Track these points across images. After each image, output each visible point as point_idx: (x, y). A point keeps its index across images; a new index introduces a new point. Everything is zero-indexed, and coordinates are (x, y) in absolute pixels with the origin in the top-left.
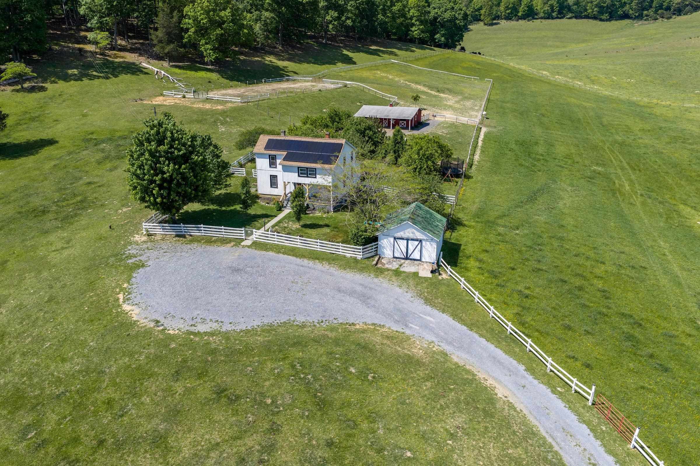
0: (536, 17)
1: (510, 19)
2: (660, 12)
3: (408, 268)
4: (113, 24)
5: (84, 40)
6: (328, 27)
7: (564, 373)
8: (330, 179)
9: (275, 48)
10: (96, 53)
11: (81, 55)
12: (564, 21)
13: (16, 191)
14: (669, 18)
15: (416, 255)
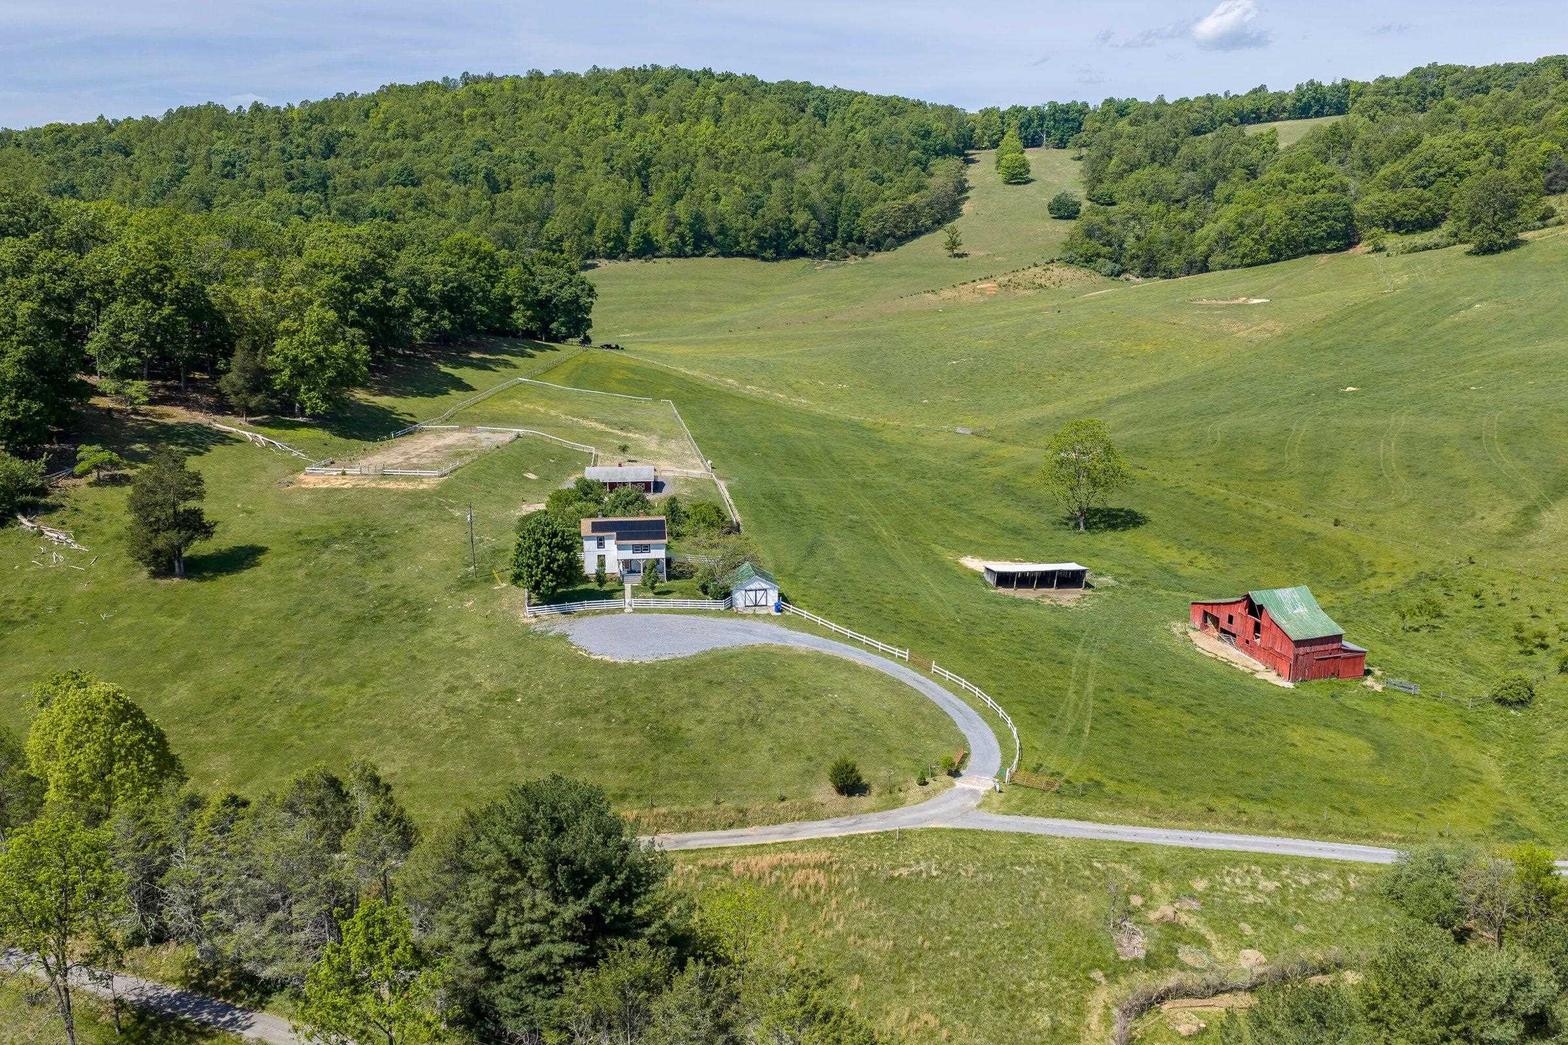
0: (658, 254)
1: (615, 258)
2: (850, 245)
3: (763, 611)
7: (889, 649)
8: (663, 551)
12: (705, 260)
14: (865, 256)
15: (763, 602)
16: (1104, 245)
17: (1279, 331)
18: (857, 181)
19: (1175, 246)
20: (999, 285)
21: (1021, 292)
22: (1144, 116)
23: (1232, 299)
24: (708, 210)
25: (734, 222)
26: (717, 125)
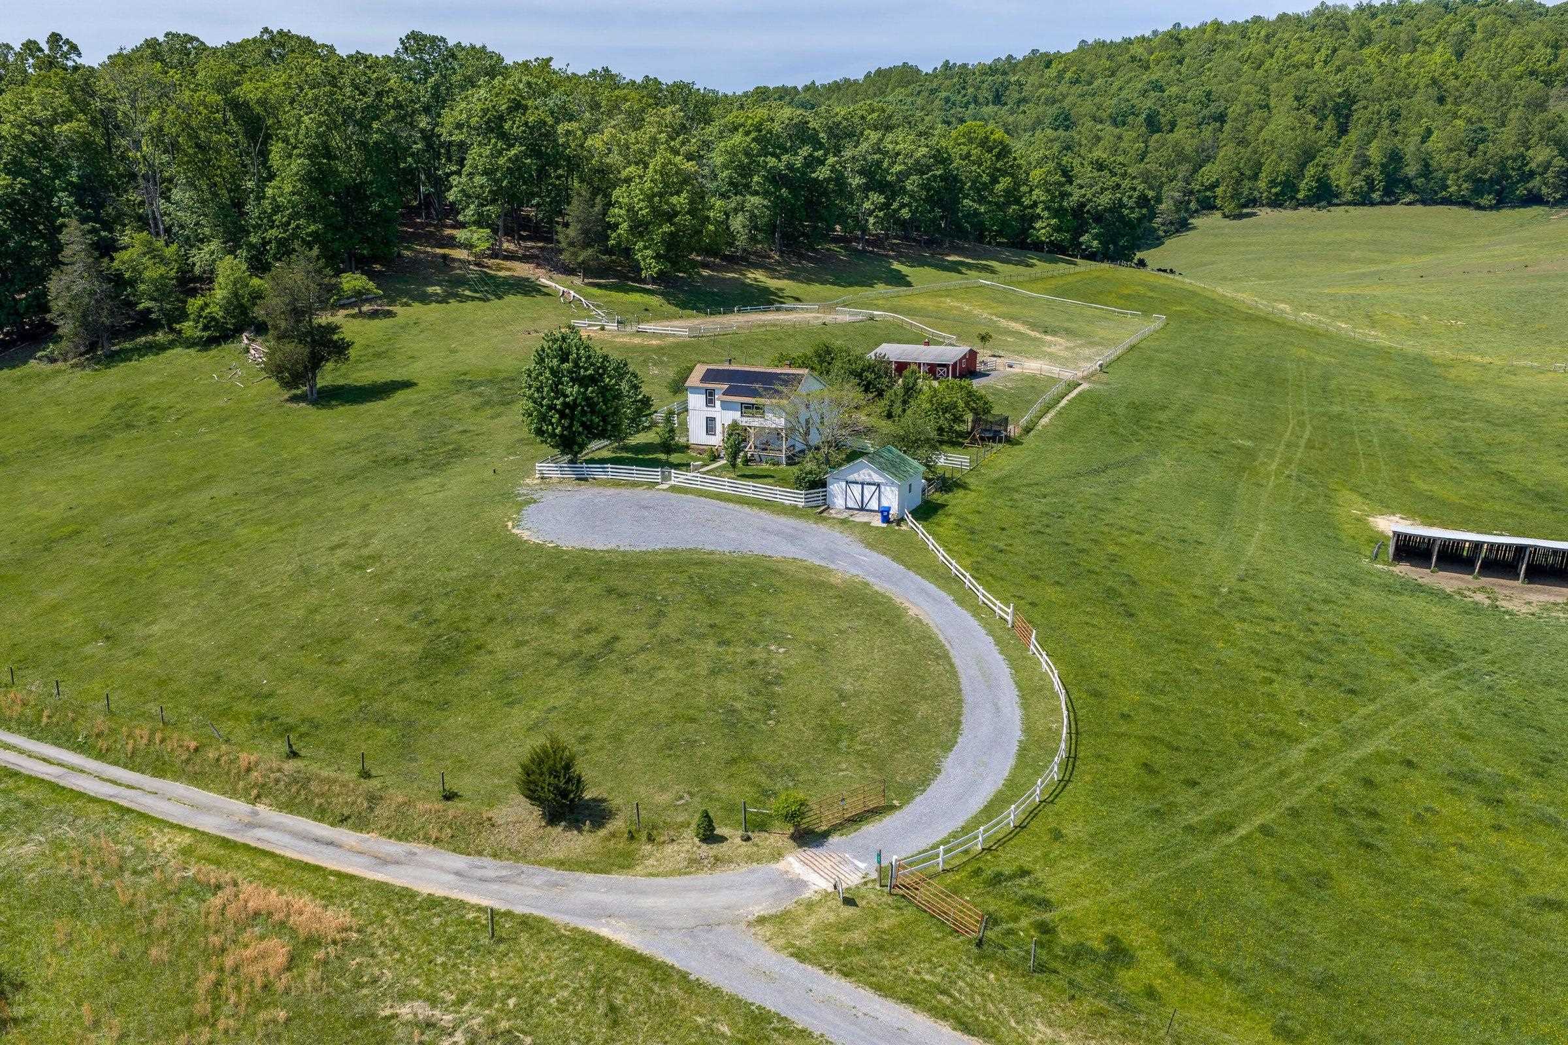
0: (1335, 201)
1: (1280, 206)
3: (861, 518)
4: (498, 217)
5: (451, 242)
6: (867, 221)
8: (782, 419)
9: (769, 257)
10: (469, 262)
11: (446, 265)
12: (1397, 209)
13: (366, 439)
15: (874, 505)
24: (1410, 148)
25: (1443, 162)
26: (1460, 55)
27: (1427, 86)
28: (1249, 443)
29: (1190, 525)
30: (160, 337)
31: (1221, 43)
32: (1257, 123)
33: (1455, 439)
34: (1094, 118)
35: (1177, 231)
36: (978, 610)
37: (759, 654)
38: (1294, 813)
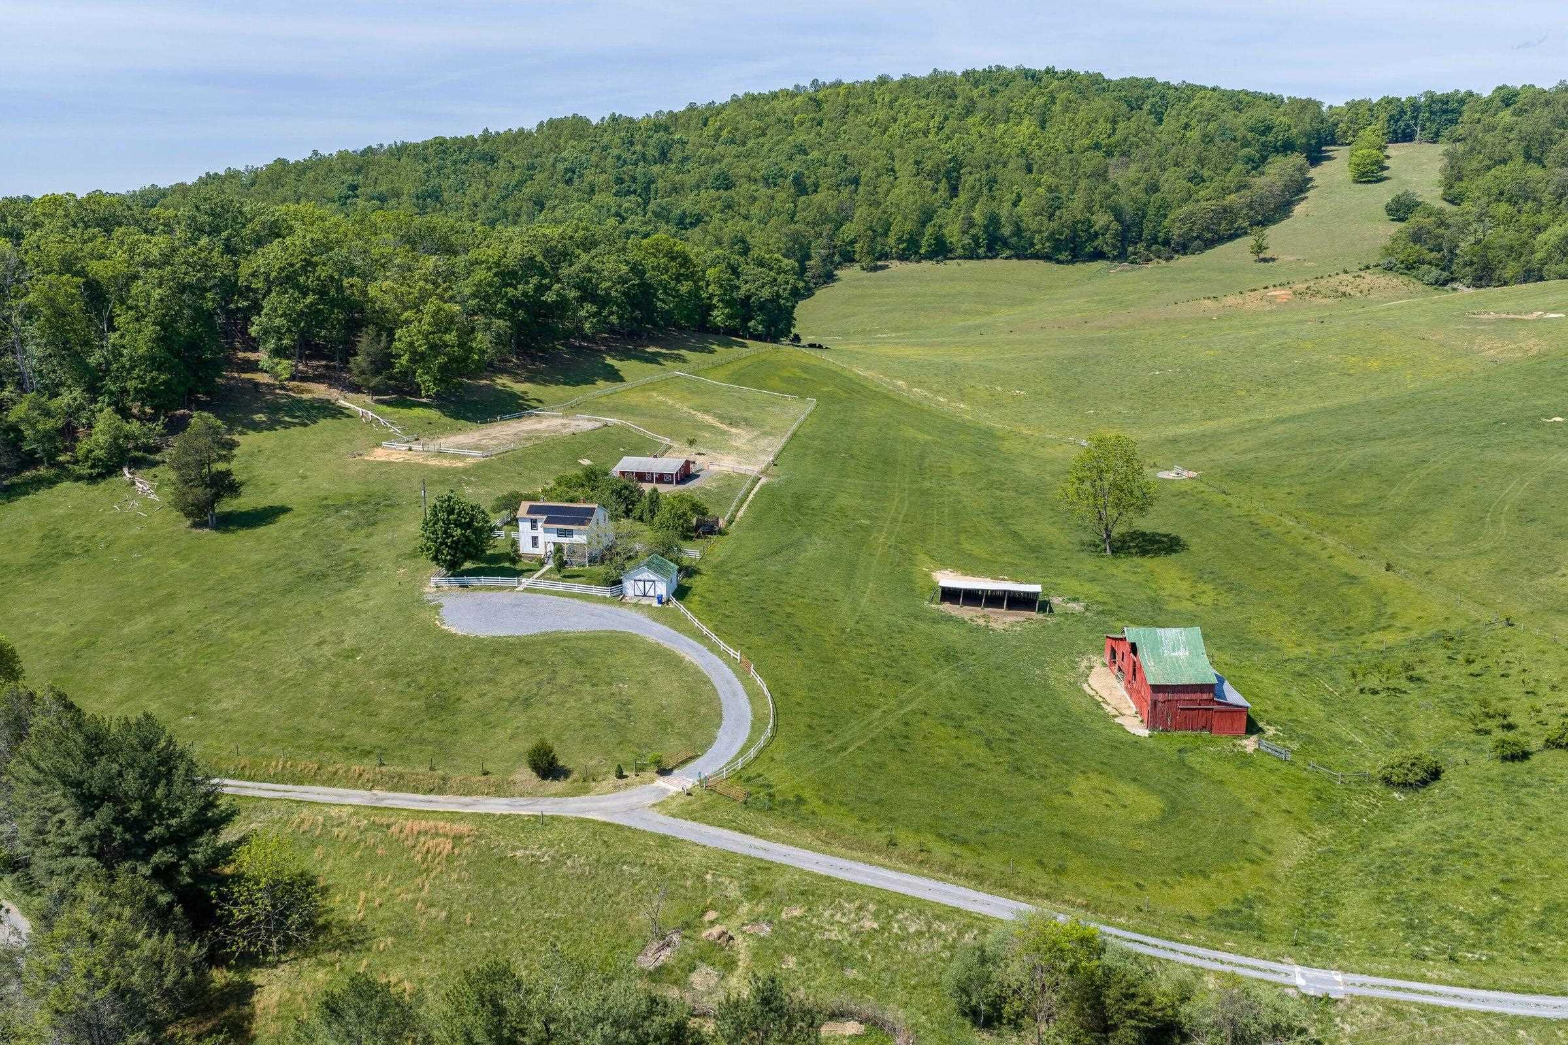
0: (950, 255)
1: (907, 259)
2: (1154, 248)
3: (645, 601)
5: (251, 366)
6: (583, 325)
8: (585, 537)
9: (510, 362)
10: (274, 386)
11: (257, 391)
12: (998, 263)
13: (278, 559)
14: (1168, 259)
15: (651, 593)
16: (1431, 250)
17: (1535, 351)
18: (1172, 181)
19: (1516, 252)
20: (1294, 293)
21: (1319, 301)
22: (1533, 105)
23: (1526, 313)
24: (1004, 212)
25: (1031, 223)
26: (1042, 126)
27: (1018, 156)
28: (868, 522)
29: (831, 589)
30: (43, 471)
31: (853, 106)
32: (885, 186)
33: (994, 507)
34: (749, 179)
35: (825, 282)
36: (721, 654)
37: (614, 689)
38: (873, 740)
